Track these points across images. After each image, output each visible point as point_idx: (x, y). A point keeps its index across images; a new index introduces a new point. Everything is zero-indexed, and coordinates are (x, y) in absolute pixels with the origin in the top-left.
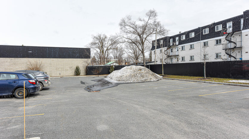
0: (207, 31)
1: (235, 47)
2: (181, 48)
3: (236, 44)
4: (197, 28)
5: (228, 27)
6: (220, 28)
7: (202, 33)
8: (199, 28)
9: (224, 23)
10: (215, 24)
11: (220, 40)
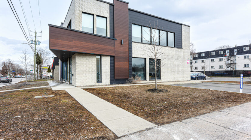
0: (214, 54)
1: (232, 63)
2: (195, 62)
3: (233, 61)
4: (207, 51)
5: (227, 52)
6: (222, 52)
7: (210, 54)
8: (208, 52)
9: (225, 50)
10: (219, 50)
11: (222, 59)
